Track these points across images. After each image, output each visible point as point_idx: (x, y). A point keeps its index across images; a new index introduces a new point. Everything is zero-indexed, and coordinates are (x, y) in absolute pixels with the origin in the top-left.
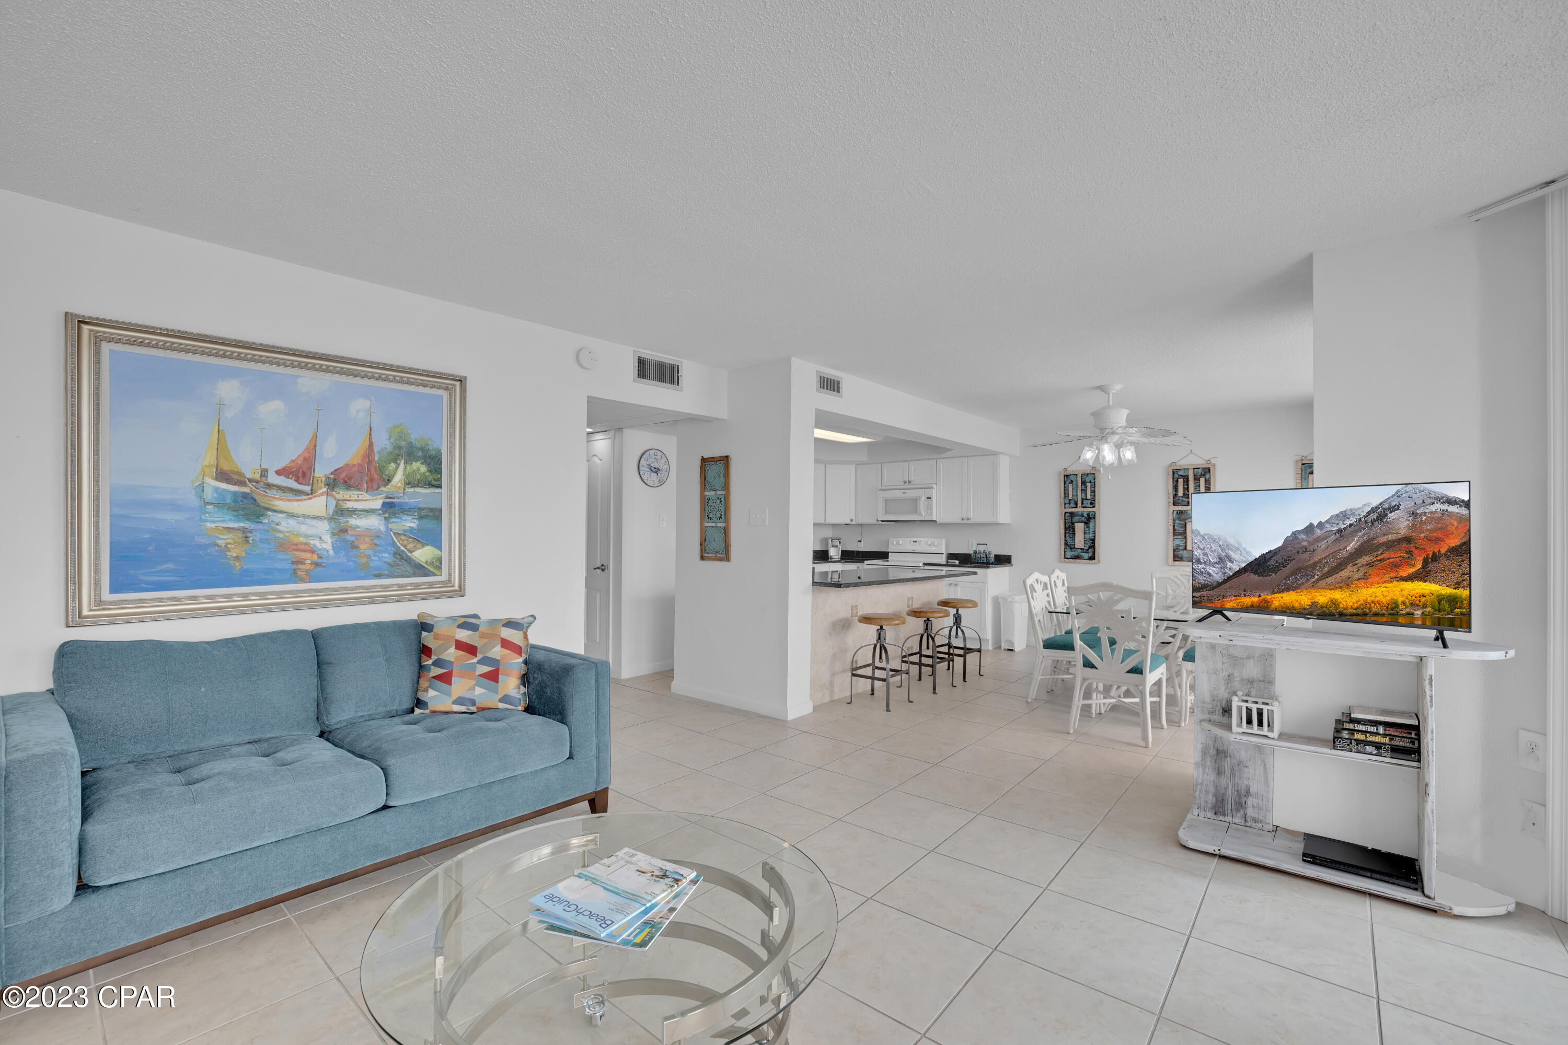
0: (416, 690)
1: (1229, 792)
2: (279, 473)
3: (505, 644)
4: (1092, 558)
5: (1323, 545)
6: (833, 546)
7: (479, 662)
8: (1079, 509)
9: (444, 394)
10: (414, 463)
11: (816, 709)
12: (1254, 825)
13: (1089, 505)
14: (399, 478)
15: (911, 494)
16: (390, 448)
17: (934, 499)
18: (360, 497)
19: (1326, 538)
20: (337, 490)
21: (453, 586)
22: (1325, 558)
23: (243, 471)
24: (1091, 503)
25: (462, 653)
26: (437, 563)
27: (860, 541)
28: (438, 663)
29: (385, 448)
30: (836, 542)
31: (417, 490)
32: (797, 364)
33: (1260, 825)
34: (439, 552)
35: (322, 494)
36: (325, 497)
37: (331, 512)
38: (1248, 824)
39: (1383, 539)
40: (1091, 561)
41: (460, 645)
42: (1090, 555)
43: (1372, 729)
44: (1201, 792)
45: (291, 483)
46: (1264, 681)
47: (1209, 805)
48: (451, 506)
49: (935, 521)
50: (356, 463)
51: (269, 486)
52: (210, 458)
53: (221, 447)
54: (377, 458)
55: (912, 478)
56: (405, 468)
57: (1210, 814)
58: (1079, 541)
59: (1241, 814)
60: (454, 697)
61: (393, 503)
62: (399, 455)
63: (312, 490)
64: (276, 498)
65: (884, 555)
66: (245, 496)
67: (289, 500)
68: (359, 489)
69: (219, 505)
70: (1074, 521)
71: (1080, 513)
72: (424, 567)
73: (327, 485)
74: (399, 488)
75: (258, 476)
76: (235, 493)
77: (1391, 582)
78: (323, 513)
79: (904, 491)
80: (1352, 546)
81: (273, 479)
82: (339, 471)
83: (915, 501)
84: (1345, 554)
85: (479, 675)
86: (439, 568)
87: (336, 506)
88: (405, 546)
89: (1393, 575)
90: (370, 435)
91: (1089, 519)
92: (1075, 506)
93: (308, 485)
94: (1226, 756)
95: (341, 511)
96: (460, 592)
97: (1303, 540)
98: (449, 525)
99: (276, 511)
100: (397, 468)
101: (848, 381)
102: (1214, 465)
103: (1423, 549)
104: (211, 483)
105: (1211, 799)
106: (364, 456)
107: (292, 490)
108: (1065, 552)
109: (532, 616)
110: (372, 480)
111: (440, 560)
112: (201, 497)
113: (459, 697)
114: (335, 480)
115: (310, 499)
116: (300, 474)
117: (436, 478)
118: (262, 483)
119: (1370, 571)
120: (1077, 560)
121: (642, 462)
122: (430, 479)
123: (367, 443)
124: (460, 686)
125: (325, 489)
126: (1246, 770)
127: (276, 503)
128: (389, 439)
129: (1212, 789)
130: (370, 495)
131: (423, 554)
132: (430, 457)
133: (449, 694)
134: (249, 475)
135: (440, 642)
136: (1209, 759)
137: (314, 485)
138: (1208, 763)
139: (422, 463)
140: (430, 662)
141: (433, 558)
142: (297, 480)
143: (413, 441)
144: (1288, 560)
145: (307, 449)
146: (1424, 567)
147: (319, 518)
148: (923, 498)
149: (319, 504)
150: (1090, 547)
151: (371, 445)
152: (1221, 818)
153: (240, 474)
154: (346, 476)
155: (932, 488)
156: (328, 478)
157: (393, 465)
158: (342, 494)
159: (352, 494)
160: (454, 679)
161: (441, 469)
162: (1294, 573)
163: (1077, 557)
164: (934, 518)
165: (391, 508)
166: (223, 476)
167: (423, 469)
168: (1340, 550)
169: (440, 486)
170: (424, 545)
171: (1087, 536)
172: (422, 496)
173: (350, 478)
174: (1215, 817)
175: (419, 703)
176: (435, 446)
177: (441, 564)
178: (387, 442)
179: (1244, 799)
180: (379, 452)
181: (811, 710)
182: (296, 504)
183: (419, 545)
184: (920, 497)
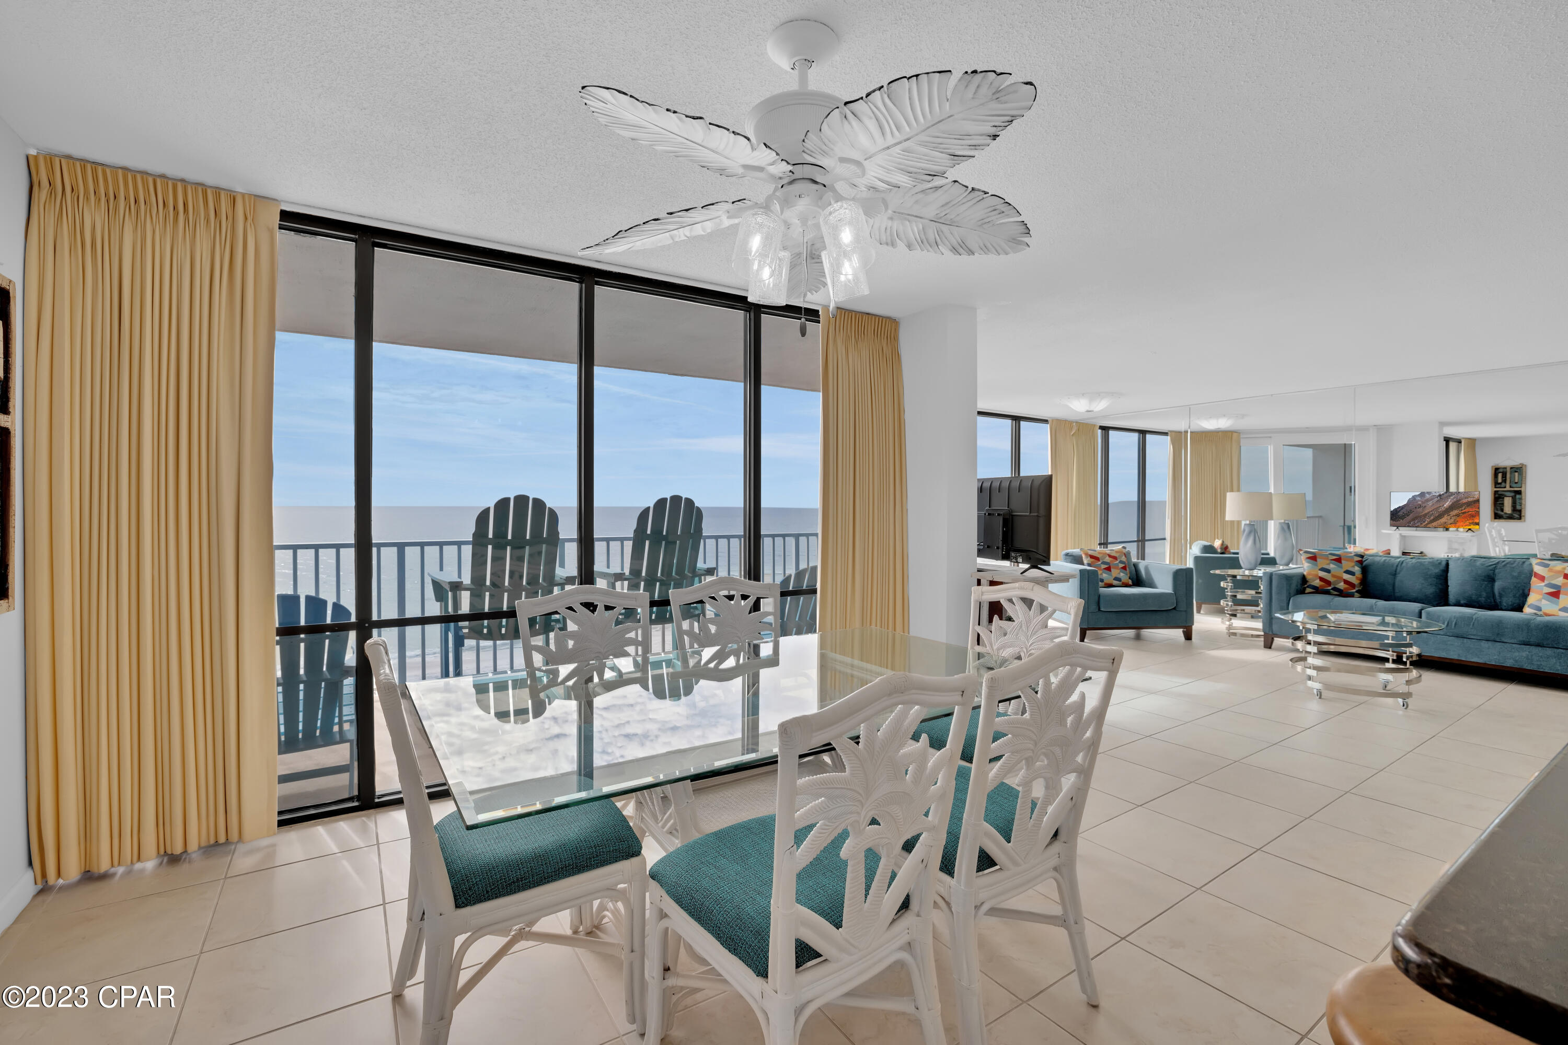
5: (1430, 503)
22: (1432, 511)
168: (1440, 506)
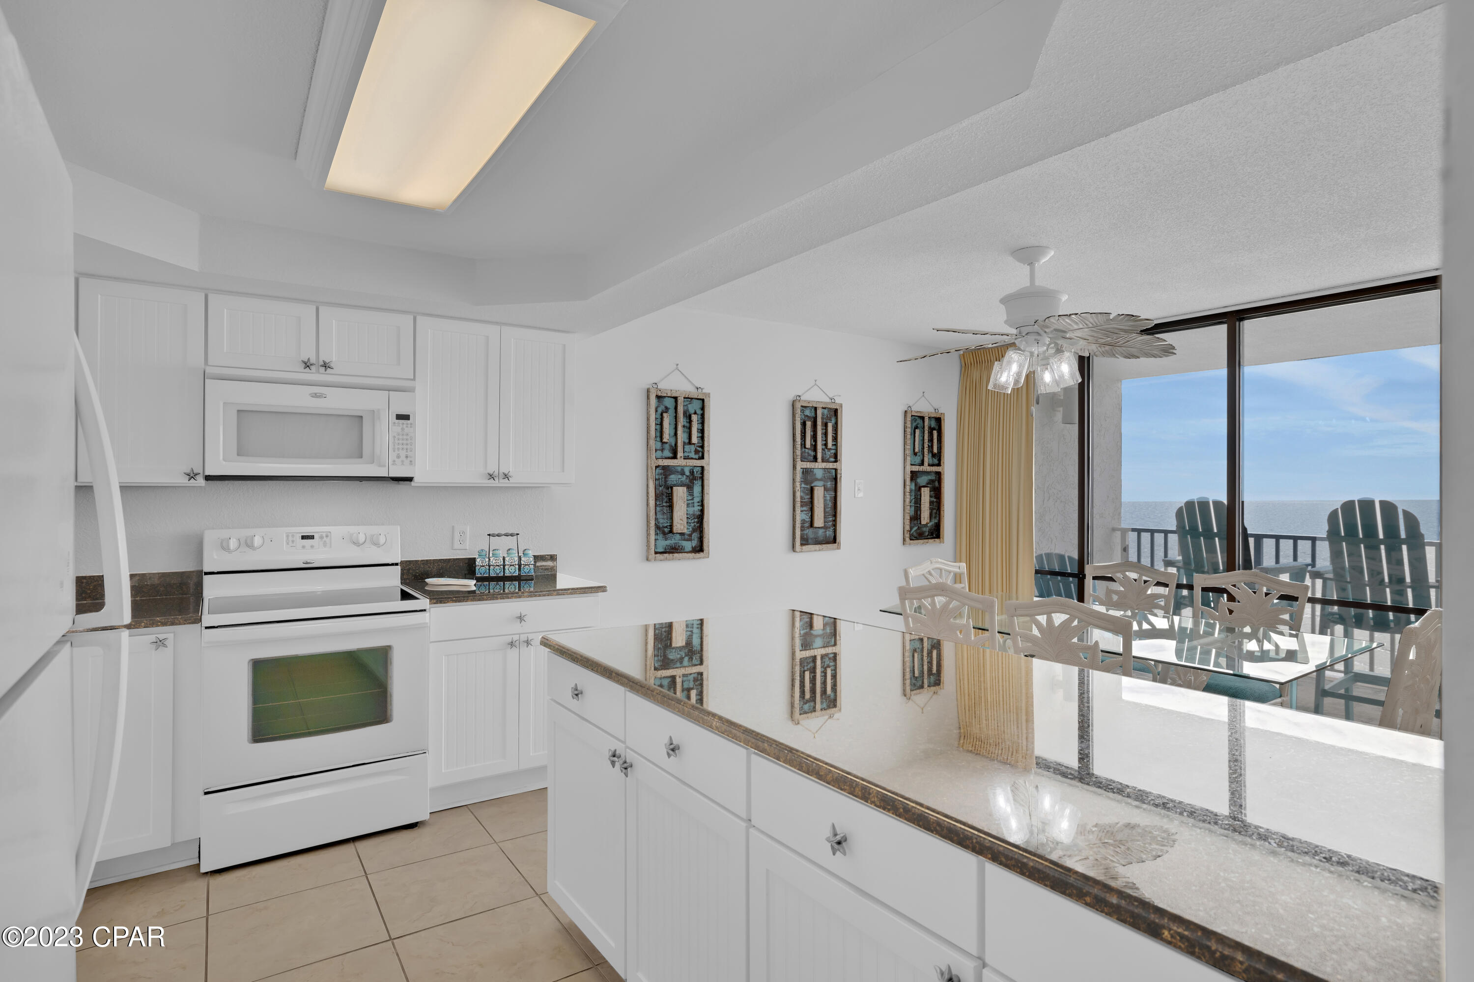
4: (699, 549)
8: (679, 462)
13: (692, 455)
15: (338, 400)
24: (696, 452)
40: (698, 555)
42: (695, 543)
49: (410, 479)
55: (333, 355)
58: (681, 521)
70: (669, 483)
71: (679, 469)
79: (314, 389)
83: (353, 419)
91: (697, 478)
92: (671, 455)
102: (841, 406)
108: (655, 540)
120: (676, 555)
150: (694, 530)
155: (414, 390)
163: (673, 550)
164: (414, 472)
171: (691, 510)
184: (370, 414)
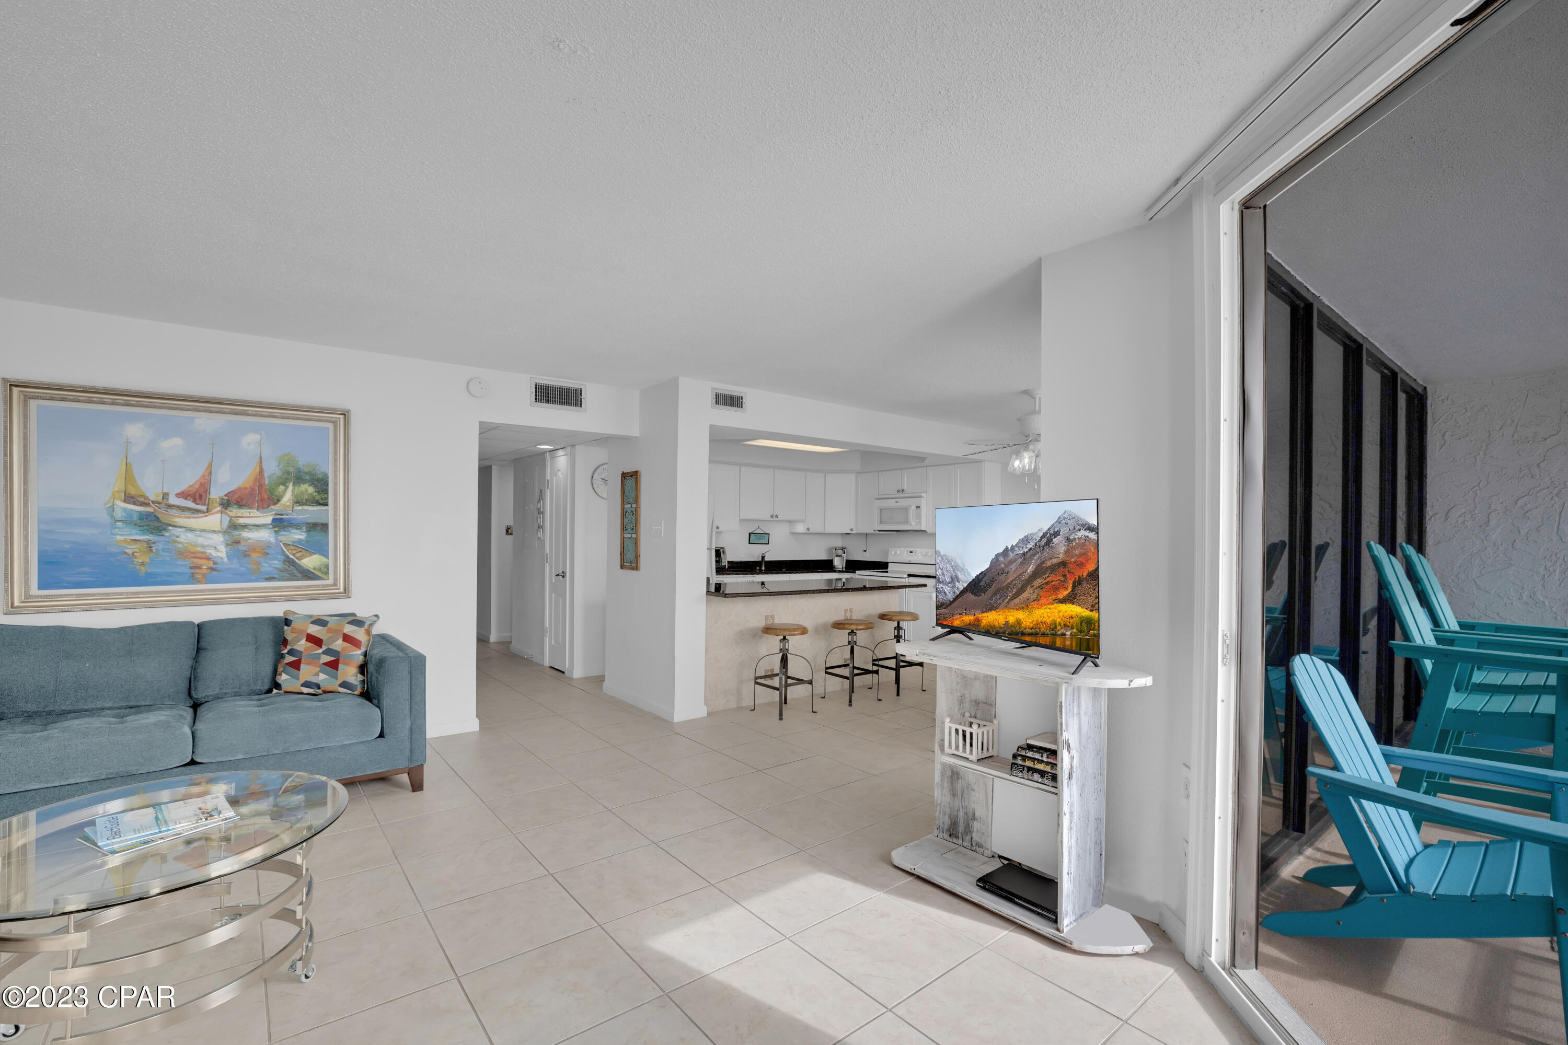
0: (275, 673)
1: (960, 814)
2: (178, 495)
3: (347, 638)
5: (1013, 567)
6: (837, 556)
7: (324, 653)
9: (330, 426)
10: (302, 485)
11: (709, 714)
12: (978, 849)
14: (287, 498)
15: (903, 503)
16: (278, 473)
17: (923, 508)
18: (252, 514)
19: (1016, 560)
20: (229, 508)
21: (339, 589)
22: (1014, 580)
23: (148, 495)
25: (310, 644)
26: (325, 569)
27: (865, 551)
28: (291, 653)
29: (275, 474)
30: (840, 552)
31: (305, 507)
32: (685, 383)
33: (982, 850)
34: (326, 560)
35: (217, 512)
36: (219, 514)
37: (225, 525)
38: (974, 848)
39: (1049, 563)
41: (311, 639)
43: (1038, 756)
44: (940, 813)
45: (189, 504)
46: (986, 703)
47: (946, 827)
48: (336, 521)
49: (925, 531)
50: (247, 486)
51: (170, 506)
52: (119, 485)
53: (128, 476)
54: (267, 482)
55: (905, 487)
56: (293, 491)
57: (946, 836)
59: (968, 838)
60: (302, 681)
61: (282, 519)
62: (288, 479)
63: (207, 509)
64: (176, 516)
65: (882, 566)
66: (148, 514)
67: (189, 518)
68: (251, 508)
69: (128, 521)
72: (312, 572)
73: (221, 505)
74: (288, 506)
75: (160, 499)
76: (140, 513)
77: (1053, 604)
78: (218, 528)
79: (897, 500)
80: (1031, 569)
81: (173, 500)
82: (231, 494)
83: (906, 509)
84: (1025, 577)
85: (324, 664)
86: (327, 573)
87: (230, 522)
88: (294, 555)
89: (1054, 597)
90: (261, 462)
93: (205, 505)
94: (958, 778)
95: (234, 526)
96: (346, 593)
97: (1002, 563)
98: (336, 537)
99: (175, 526)
100: (286, 490)
101: (751, 396)
103: (1073, 573)
104: (120, 504)
105: (947, 821)
106: (255, 480)
107: (189, 509)
109: (377, 616)
110: (262, 500)
111: (327, 567)
112: (112, 516)
113: (306, 681)
114: (228, 500)
115: (206, 516)
116: (197, 497)
117: (323, 497)
118: (163, 505)
119: (1042, 593)
121: (596, 476)
122: (317, 499)
123: (258, 470)
124: (307, 672)
125: (219, 508)
126: (973, 793)
127: (177, 520)
128: (278, 466)
129: (948, 811)
130: (261, 512)
131: (310, 562)
132: (317, 480)
133: (298, 679)
134: (152, 498)
135: (295, 635)
136: (946, 780)
137: (210, 505)
138: (946, 785)
139: (310, 485)
140: (285, 651)
141: (321, 565)
142: (195, 501)
143: (301, 467)
144: (993, 581)
145: (203, 476)
146: (1073, 590)
147: (214, 532)
148: (913, 507)
149: (215, 520)
151: (261, 471)
152: (954, 840)
153: (146, 498)
154: (239, 497)
155: (921, 497)
156: (223, 499)
157: (282, 487)
158: (234, 511)
159: (244, 512)
160: (302, 666)
161: (327, 490)
162: (995, 594)
164: (923, 529)
165: (280, 524)
166: (129, 499)
167: (311, 490)
168: (1024, 572)
169: (326, 504)
170: (312, 554)
172: (311, 513)
173: (242, 500)
174: (950, 839)
175: (277, 686)
176: (322, 470)
177: (328, 569)
178: (277, 469)
179: (971, 822)
180: (269, 477)
181: (705, 714)
182: (193, 520)
183: (307, 554)
184: (910, 506)
